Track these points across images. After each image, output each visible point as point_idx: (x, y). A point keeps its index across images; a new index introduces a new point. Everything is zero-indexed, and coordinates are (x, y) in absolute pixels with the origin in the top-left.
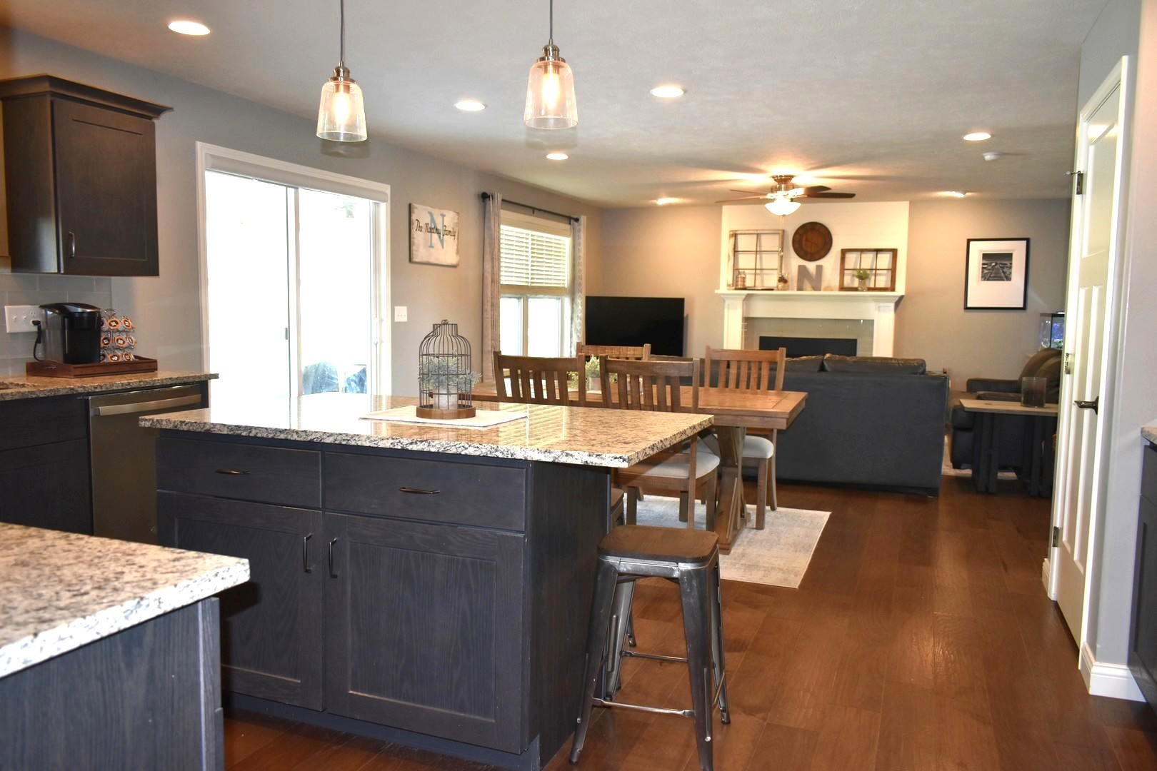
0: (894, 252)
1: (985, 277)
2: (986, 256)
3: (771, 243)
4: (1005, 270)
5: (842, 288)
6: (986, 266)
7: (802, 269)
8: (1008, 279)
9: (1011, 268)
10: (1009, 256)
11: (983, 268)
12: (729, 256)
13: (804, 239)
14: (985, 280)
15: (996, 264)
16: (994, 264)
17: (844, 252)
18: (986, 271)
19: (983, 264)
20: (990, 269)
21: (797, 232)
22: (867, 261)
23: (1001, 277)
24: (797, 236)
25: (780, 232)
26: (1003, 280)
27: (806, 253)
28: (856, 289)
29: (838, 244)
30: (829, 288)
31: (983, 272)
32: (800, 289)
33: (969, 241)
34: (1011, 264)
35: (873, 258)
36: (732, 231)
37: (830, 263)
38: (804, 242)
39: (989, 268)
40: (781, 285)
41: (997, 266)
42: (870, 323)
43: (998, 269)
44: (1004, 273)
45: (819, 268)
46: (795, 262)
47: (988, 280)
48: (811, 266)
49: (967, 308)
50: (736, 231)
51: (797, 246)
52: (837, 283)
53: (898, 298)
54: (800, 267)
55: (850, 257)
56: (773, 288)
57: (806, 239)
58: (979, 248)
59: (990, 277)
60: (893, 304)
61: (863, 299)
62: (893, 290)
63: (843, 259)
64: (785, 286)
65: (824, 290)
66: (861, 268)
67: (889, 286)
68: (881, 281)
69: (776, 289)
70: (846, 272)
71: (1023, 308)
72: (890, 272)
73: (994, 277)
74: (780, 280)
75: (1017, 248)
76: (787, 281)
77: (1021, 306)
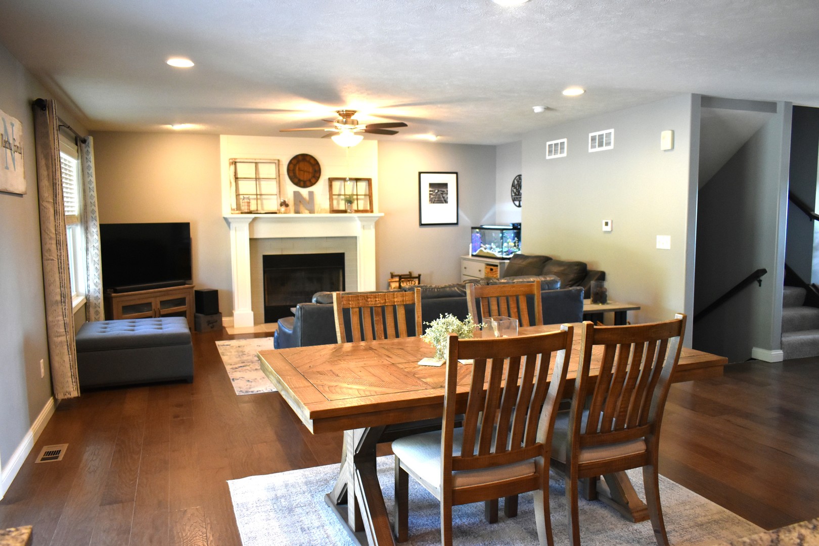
0: (369, 181)
1: (432, 201)
2: (431, 185)
3: (268, 171)
4: (444, 196)
5: (333, 211)
6: (431, 193)
7: (297, 195)
8: (446, 202)
9: (447, 194)
10: (445, 185)
11: (430, 194)
12: (231, 183)
13: (297, 169)
14: (431, 203)
15: (438, 191)
16: (436, 191)
17: (331, 180)
18: (432, 197)
19: (430, 191)
21: (291, 162)
22: (349, 188)
23: (441, 201)
24: (291, 166)
25: (277, 162)
26: (443, 203)
27: (300, 180)
28: (345, 212)
29: (326, 174)
30: (322, 211)
31: (430, 197)
32: (297, 212)
33: (420, 173)
34: (447, 191)
35: (353, 185)
36: (232, 159)
37: (319, 189)
38: (297, 172)
39: (434, 194)
40: (283, 209)
41: (439, 193)
42: (352, 240)
43: (439, 195)
44: (443, 197)
45: (311, 194)
46: (290, 188)
47: (434, 203)
48: (304, 192)
49: (421, 225)
50: (236, 159)
51: (292, 174)
52: (327, 206)
53: (377, 219)
54: (295, 192)
55: (336, 185)
56: (277, 212)
57: (299, 168)
58: (427, 180)
59: (435, 201)
60: (374, 224)
61: (350, 219)
62: (372, 212)
63: (331, 186)
64: (286, 210)
65: (317, 213)
66: (346, 194)
67: (368, 208)
68: (362, 204)
69: (280, 213)
70: (334, 197)
71: (457, 224)
72: (368, 197)
73: (438, 201)
74: (281, 205)
75: (451, 180)
76: (287, 205)
77: (455, 222)
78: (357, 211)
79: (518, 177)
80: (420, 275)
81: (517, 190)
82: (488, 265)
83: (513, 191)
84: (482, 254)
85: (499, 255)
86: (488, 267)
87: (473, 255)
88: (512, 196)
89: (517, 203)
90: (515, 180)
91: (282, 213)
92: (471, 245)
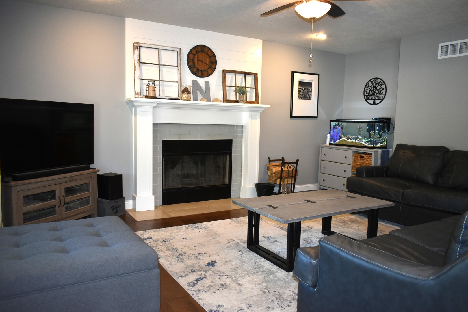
0: (255, 75)
1: (301, 97)
2: (301, 83)
3: (169, 58)
4: (309, 93)
5: (226, 100)
6: (300, 90)
8: (310, 99)
9: (311, 92)
10: (310, 84)
11: (299, 91)
12: (135, 67)
13: (196, 58)
15: (305, 89)
16: (304, 89)
17: (224, 72)
18: (300, 93)
19: (299, 88)
20: (302, 92)
21: (190, 52)
22: (240, 81)
23: (307, 97)
24: (191, 55)
25: (178, 50)
26: (308, 99)
27: (198, 70)
28: (237, 102)
29: (220, 66)
30: (216, 100)
31: (299, 93)
32: (196, 99)
33: (293, 73)
34: (311, 89)
35: (242, 79)
36: (137, 43)
37: (215, 79)
38: (196, 61)
39: (302, 91)
40: (185, 96)
41: (305, 91)
42: (239, 128)
43: (306, 92)
44: (308, 95)
45: (207, 83)
46: (189, 78)
47: (301, 99)
48: (201, 81)
49: (292, 117)
50: (141, 43)
51: (191, 64)
52: (220, 96)
53: (263, 110)
54: (193, 81)
55: (229, 76)
56: (180, 98)
57: (198, 59)
58: (298, 78)
59: (302, 97)
60: (260, 114)
61: (240, 109)
62: (258, 103)
63: (224, 78)
64: (188, 97)
65: (213, 101)
66: (237, 86)
67: (254, 100)
68: (250, 95)
69: (182, 99)
70: (227, 88)
71: (316, 117)
72: (254, 90)
73: (304, 97)
74: (183, 92)
75: (313, 79)
76: (189, 93)
77: (316, 116)
78: (247, 102)
79: (373, 80)
80: (298, 161)
81: (371, 90)
82: (355, 152)
83: (366, 91)
84: (344, 143)
85: (367, 145)
87: (330, 144)
88: (364, 96)
89: (372, 102)
90: (369, 83)
91: (184, 100)
92: (329, 135)
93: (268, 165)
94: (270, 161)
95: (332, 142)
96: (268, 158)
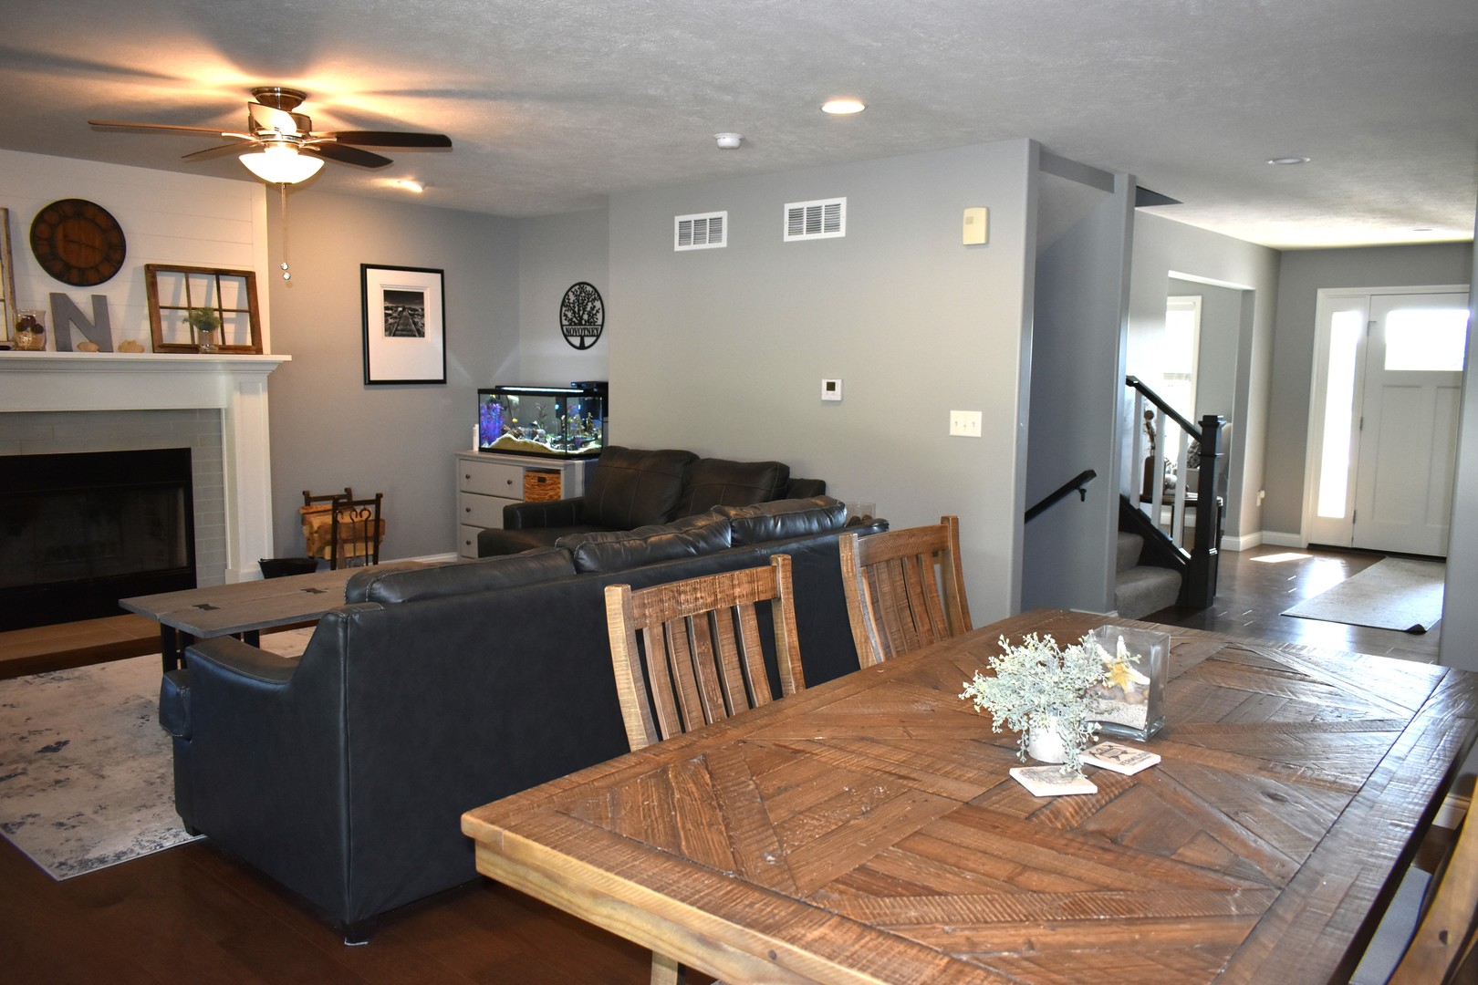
0: (249, 278)
1: (391, 330)
2: (389, 295)
4: (416, 320)
5: (160, 346)
6: (390, 312)
7: (58, 301)
8: (421, 334)
9: (423, 316)
10: (418, 297)
11: (386, 315)
13: (60, 235)
14: (390, 335)
15: (404, 309)
16: (400, 309)
17: (152, 271)
18: (391, 321)
19: (386, 308)
20: (395, 318)
21: (41, 219)
22: (201, 293)
23: (411, 331)
24: (43, 227)
25: (2, 213)
26: (415, 336)
27: (68, 267)
28: (193, 349)
29: (139, 253)
30: (128, 346)
31: (386, 321)
32: (64, 346)
33: (364, 268)
34: (423, 310)
35: (210, 286)
37: (123, 293)
38: (59, 241)
39: (395, 315)
40: (27, 338)
41: (405, 313)
42: (211, 418)
43: (406, 318)
44: (415, 324)
45: (100, 303)
46: (40, 288)
47: (394, 335)
48: (81, 297)
49: (369, 383)
51: (45, 250)
52: (143, 333)
53: (274, 367)
54: (54, 296)
55: (166, 283)
56: (10, 344)
57: (65, 236)
58: (379, 282)
59: (396, 330)
60: (265, 378)
61: (207, 368)
62: (259, 351)
63: (152, 287)
64: (35, 341)
65: (121, 349)
66: (193, 305)
67: (249, 342)
68: (234, 331)
69: (18, 348)
70: (162, 312)
71: (443, 382)
72: (247, 317)
73: (402, 330)
74: (21, 327)
75: (429, 286)
76: (38, 329)
77: (441, 378)
78: (225, 349)
79: (577, 287)
80: (379, 496)
81: (574, 313)
82: (530, 470)
83: (566, 315)
84: (509, 447)
85: (556, 449)
86: (531, 474)
87: (481, 450)
88: (562, 326)
89: (576, 341)
90: (570, 293)
91: (23, 349)
92: (477, 426)
93: (302, 511)
94: (309, 499)
95: (486, 445)
96: (304, 493)
